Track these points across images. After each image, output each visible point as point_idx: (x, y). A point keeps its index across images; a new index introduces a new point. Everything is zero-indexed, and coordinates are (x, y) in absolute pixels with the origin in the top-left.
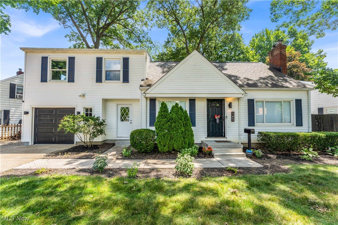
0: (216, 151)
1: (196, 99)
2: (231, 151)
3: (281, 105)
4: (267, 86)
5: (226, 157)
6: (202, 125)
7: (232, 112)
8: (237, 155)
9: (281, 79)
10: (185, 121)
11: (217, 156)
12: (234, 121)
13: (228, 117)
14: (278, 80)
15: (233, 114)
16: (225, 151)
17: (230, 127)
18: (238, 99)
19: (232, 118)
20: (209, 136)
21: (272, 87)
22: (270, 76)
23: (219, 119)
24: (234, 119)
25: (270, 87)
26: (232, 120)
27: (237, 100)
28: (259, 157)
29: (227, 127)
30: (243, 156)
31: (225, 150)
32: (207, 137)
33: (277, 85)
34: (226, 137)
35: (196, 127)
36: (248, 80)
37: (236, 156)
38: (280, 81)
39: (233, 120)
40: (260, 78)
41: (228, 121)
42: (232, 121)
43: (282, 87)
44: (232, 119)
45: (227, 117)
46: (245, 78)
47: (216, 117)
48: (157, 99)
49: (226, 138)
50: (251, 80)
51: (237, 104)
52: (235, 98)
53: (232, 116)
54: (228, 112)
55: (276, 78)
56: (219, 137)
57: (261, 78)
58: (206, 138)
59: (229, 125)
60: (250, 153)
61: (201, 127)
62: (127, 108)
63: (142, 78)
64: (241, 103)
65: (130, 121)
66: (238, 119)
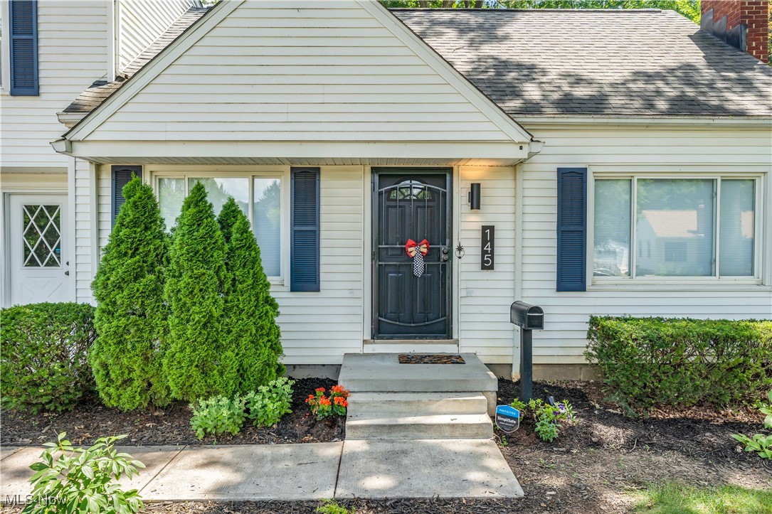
0: (364, 408)
1: (323, 168)
2: (433, 407)
3: (713, 195)
4: (651, 106)
5: (395, 435)
6: (350, 285)
7: (484, 228)
8: (453, 426)
9: (726, 79)
10: (230, 268)
11: (359, 433)
12: (491, 268)
13: (466, 251)
14: (711, 86)
15: (488, 235)
16: (403, 408)
17: (476, 293)
18: (515, 166)
19: (484, 253)
20: (379, 332)
21: (671, 112)
22: (689, 67)
23: (426, 257)
24: (492, 258)
25: (663, 114)
26: (483, 262)
27: (509, 171)
28: (548, 441)
29: (463, 293)
30: (481, 431)
31: (408, 403)
32: (368, 337)
33: (699, 104)
34: (455, 337)
35: (322, 293)
36: (579, 81)
37: (448, 431)
38: (720, 85)
39: (487, 264)
40: (635, 73)
41: (465, 267)
42: (484, 268)
43: (720, 111)
44: (483, 257)
45: (460, 249)
46: (566, 75)
47: (413, 251)
48: (147, 169)
49: (457, 342)
50: (590, 82)
51: (510, 193)
52: (500, 164)
53: (484, 245)
54: (466, 226)
55: (707, 73)
56: (421, 338)
57: (638, 75)
58: (365, 342)
59: (470, 285)
60: (511, 418)
61: (346, 294)
62: (52, 209)
63: (98, 76)
64: (527, 184)
65: (63, 264)
66: (510, 259)
